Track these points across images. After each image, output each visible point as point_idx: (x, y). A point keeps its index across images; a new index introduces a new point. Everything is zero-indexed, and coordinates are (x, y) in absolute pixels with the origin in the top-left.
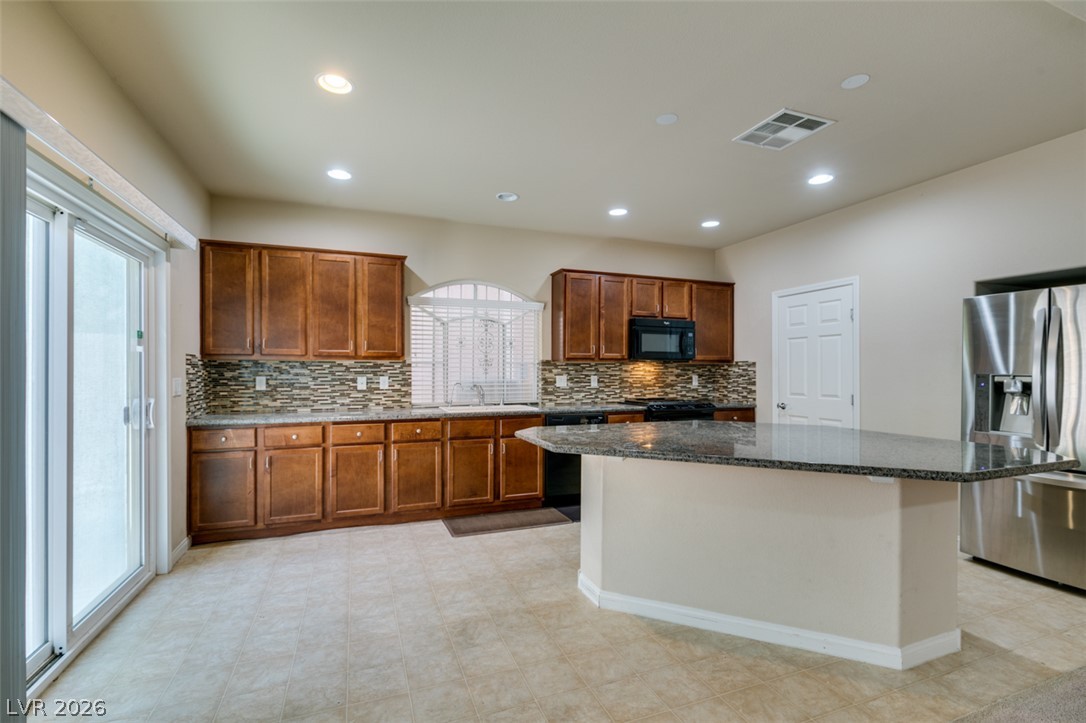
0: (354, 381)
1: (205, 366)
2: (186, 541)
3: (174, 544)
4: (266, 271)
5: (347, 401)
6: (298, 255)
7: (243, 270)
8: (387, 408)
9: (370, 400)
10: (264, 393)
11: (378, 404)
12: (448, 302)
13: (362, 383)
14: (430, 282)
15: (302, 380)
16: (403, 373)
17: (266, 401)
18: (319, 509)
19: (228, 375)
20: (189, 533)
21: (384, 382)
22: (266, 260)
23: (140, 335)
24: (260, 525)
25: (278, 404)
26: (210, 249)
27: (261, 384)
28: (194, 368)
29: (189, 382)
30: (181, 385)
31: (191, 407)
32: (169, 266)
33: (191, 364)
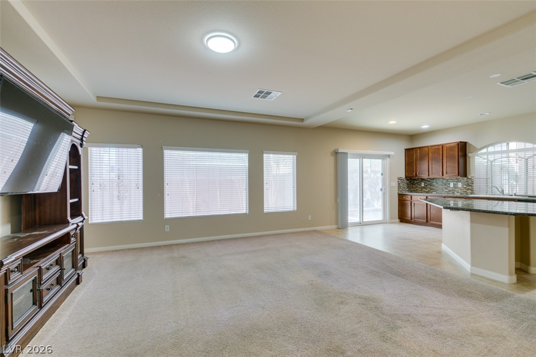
0: (449, 184)
1: (407, 180)
2: (398, 220)
3: (391, 218)
4: (418, 154)
5: (447, 191)
6: (426, 148)
7: (413, 155)
8: (461, 194)
9: (455, 191)
10: (424, 188)
11: (458, 192)
12: (488, 153)
13: (452, 185)
14: (478, 147)
15: (433, 183)
16: (467, 182)
17: (424, 190)
18: (426, 219)
19: (415, 182)
20: (399, 218)
21: (460, 185)
22: (418, 151)
23: (382, 174)
24: (412, 221)
25: (427, 190)
26: (407, 150)
27: (423, 185)
28: (401, 180)
29: (399, 184)
30: (395, 184)
31: (400, 190)
32: (388, 159)
33: (400, 179)
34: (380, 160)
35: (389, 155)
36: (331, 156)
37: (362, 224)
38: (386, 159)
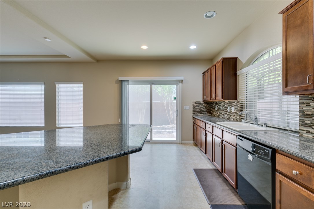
1: (206, 103)
4: (207, 77)
7: (205, 79)
10: (217, 111)
13: (229, 109)
16: (237, 105)
17: (216, 114)
18: (200, 145)
22: (207, 74)
23: (175, 98)
24: (196, 144)
26: (203, 74)
27: (216, 108)
28: (197, 104)
29: (194, 107)
30: (189, 107)
31: (196, 113)
32: (181, 84)
33: (195, 103)
34: (175, 86)
35: (182, 80)
36: (116, 84)
37: (151, 142)
38: (179, 85)
